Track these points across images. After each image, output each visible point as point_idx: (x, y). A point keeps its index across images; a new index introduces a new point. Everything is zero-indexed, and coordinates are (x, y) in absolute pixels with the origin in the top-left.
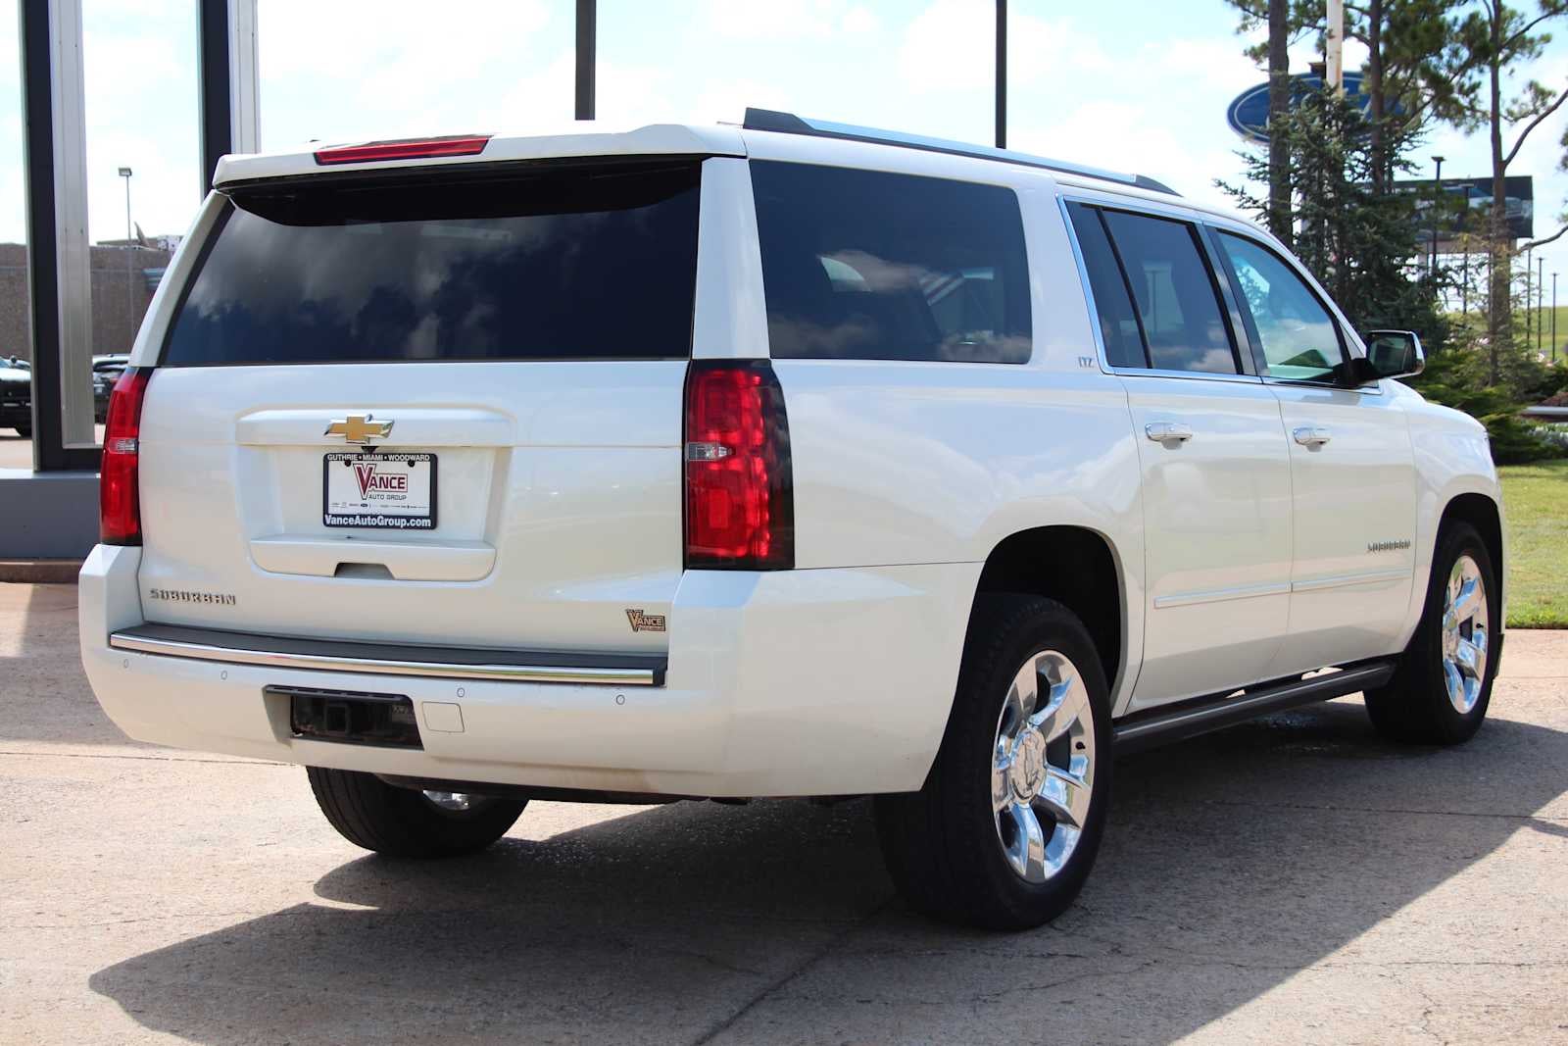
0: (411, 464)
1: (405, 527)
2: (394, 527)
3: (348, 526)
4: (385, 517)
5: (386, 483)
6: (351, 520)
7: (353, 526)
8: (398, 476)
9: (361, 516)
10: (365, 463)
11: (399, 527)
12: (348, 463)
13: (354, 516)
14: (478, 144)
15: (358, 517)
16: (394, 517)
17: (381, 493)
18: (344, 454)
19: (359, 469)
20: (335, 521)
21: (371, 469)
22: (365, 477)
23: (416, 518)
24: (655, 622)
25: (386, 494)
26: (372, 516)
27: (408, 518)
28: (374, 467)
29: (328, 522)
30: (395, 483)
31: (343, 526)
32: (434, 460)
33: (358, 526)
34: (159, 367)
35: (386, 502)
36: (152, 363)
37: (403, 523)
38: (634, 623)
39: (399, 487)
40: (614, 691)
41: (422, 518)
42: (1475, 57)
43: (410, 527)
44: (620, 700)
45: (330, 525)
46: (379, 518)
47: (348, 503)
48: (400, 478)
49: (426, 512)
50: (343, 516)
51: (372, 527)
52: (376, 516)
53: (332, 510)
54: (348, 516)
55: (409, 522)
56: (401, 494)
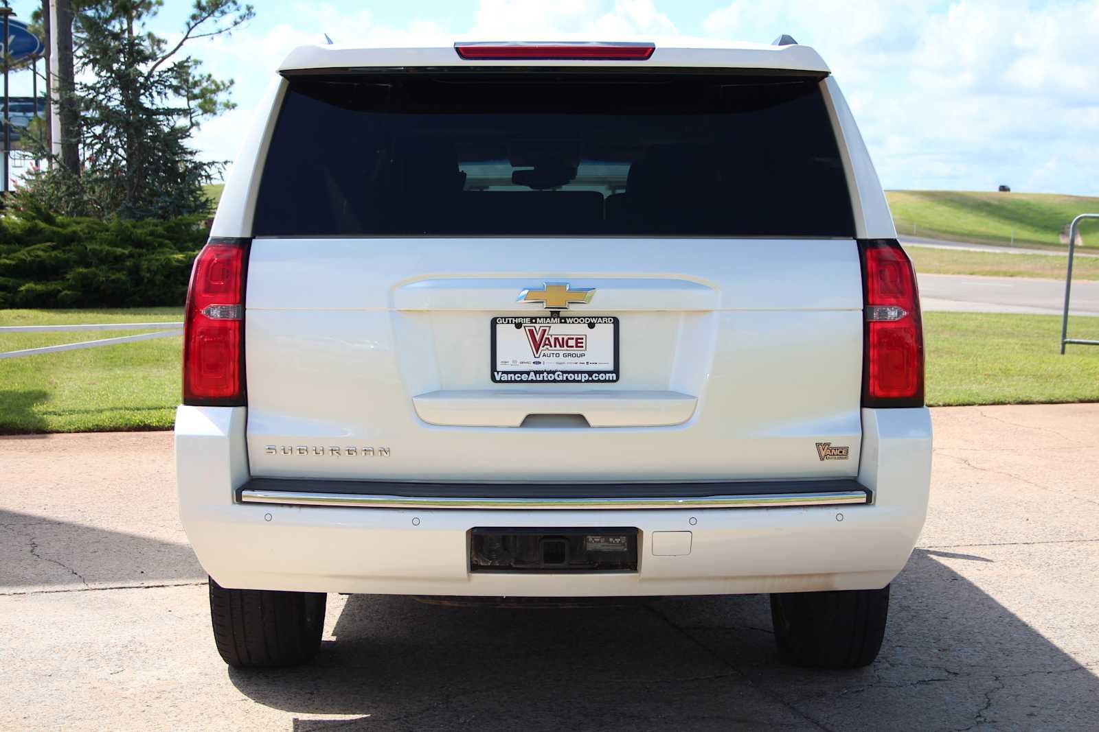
0: (591, 326)
1: (586, 381)
2: (574, 381)
3: (521, 381)
4: (563, 372)
5: (563, 343)
6: (524, 377)
7: (527, 381)
8: (575, 337)
9: (536, 372)
10: (537, 326)
11: (580, 381)
12: (518, 326)
13: (528, 373)
14: (645, 51)
15: (532, 374)
16: (573, 372)
17: (555, 352)
18: (515, 318)
19: (531, 332)
20: (505, 377)
21: (545, 331)
22: (537, 338)
23: (599, 372)
24: (841, 452)
25: (561, 353)
26: (549, 372)
27: (590, 373)
28: (547, 328)
29: (498, 378)
30: (572, 343)
31: (515, 381)
32: (616, 322)
33: (532, 381)
34: (254, 238)
35: (561, 359)
36: (248, 235)
37: (585, 377)
38: (823, 454)
39: (577, 346)
40: (834, 511)
41: (605, 372)
42: (117, 12)
43: (593, 381)
44: (840, 517)
45: (501, 381)
46: (557, 374)
47: (519, 361)
48: (577, 339)
49: (610, 367)
50: (515, 373)
51: (548, 381)
52: (553, 373)
53: (500, 367)
54: (522, 373)
55: (592, 376)
56: (579, 353)
